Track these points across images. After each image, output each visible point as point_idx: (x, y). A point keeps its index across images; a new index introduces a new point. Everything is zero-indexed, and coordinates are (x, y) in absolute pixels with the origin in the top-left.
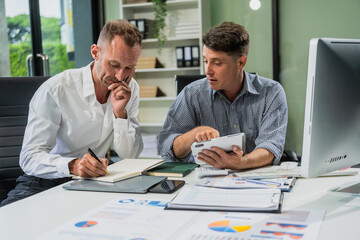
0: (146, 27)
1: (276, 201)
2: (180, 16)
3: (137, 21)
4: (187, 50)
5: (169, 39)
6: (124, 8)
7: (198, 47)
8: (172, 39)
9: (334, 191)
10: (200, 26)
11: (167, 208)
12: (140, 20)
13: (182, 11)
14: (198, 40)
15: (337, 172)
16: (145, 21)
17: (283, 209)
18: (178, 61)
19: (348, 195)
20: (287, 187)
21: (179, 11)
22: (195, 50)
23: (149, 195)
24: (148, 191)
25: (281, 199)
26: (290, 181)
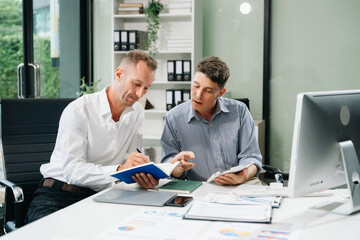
0: (137, 39)
1: (268, 215)
2: (171, 29)
3: (128, 32)
4: (179, 64)
5: (160, 52)
6: (116, 19)
7: (190, 61)
8: (164, 51)
9: (313, 208)
10: (193, 41)
11: (184, 218)
12: (132, 31)
13: (174, 24)
14: (190, 54)
15: (316, 194)
16: (136, 32)
17: (273, 221)
18: (169, 75)
19: (323, 212)
20: (277, 205)
21: (171, 23)
22: (187, 64)
23: (166, 207)
24: (166, 205)
25: (272, 214)
26: (278, 200)
